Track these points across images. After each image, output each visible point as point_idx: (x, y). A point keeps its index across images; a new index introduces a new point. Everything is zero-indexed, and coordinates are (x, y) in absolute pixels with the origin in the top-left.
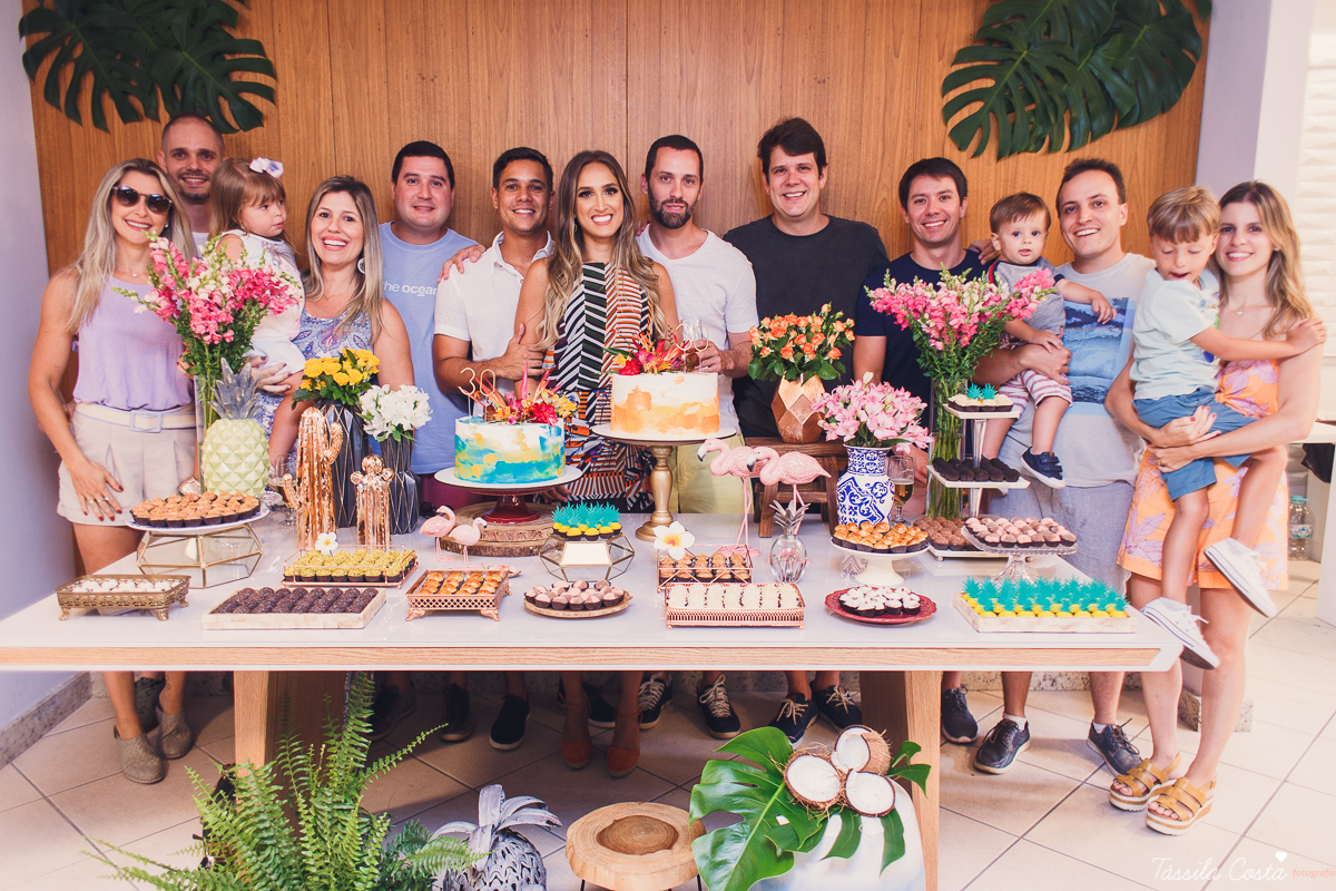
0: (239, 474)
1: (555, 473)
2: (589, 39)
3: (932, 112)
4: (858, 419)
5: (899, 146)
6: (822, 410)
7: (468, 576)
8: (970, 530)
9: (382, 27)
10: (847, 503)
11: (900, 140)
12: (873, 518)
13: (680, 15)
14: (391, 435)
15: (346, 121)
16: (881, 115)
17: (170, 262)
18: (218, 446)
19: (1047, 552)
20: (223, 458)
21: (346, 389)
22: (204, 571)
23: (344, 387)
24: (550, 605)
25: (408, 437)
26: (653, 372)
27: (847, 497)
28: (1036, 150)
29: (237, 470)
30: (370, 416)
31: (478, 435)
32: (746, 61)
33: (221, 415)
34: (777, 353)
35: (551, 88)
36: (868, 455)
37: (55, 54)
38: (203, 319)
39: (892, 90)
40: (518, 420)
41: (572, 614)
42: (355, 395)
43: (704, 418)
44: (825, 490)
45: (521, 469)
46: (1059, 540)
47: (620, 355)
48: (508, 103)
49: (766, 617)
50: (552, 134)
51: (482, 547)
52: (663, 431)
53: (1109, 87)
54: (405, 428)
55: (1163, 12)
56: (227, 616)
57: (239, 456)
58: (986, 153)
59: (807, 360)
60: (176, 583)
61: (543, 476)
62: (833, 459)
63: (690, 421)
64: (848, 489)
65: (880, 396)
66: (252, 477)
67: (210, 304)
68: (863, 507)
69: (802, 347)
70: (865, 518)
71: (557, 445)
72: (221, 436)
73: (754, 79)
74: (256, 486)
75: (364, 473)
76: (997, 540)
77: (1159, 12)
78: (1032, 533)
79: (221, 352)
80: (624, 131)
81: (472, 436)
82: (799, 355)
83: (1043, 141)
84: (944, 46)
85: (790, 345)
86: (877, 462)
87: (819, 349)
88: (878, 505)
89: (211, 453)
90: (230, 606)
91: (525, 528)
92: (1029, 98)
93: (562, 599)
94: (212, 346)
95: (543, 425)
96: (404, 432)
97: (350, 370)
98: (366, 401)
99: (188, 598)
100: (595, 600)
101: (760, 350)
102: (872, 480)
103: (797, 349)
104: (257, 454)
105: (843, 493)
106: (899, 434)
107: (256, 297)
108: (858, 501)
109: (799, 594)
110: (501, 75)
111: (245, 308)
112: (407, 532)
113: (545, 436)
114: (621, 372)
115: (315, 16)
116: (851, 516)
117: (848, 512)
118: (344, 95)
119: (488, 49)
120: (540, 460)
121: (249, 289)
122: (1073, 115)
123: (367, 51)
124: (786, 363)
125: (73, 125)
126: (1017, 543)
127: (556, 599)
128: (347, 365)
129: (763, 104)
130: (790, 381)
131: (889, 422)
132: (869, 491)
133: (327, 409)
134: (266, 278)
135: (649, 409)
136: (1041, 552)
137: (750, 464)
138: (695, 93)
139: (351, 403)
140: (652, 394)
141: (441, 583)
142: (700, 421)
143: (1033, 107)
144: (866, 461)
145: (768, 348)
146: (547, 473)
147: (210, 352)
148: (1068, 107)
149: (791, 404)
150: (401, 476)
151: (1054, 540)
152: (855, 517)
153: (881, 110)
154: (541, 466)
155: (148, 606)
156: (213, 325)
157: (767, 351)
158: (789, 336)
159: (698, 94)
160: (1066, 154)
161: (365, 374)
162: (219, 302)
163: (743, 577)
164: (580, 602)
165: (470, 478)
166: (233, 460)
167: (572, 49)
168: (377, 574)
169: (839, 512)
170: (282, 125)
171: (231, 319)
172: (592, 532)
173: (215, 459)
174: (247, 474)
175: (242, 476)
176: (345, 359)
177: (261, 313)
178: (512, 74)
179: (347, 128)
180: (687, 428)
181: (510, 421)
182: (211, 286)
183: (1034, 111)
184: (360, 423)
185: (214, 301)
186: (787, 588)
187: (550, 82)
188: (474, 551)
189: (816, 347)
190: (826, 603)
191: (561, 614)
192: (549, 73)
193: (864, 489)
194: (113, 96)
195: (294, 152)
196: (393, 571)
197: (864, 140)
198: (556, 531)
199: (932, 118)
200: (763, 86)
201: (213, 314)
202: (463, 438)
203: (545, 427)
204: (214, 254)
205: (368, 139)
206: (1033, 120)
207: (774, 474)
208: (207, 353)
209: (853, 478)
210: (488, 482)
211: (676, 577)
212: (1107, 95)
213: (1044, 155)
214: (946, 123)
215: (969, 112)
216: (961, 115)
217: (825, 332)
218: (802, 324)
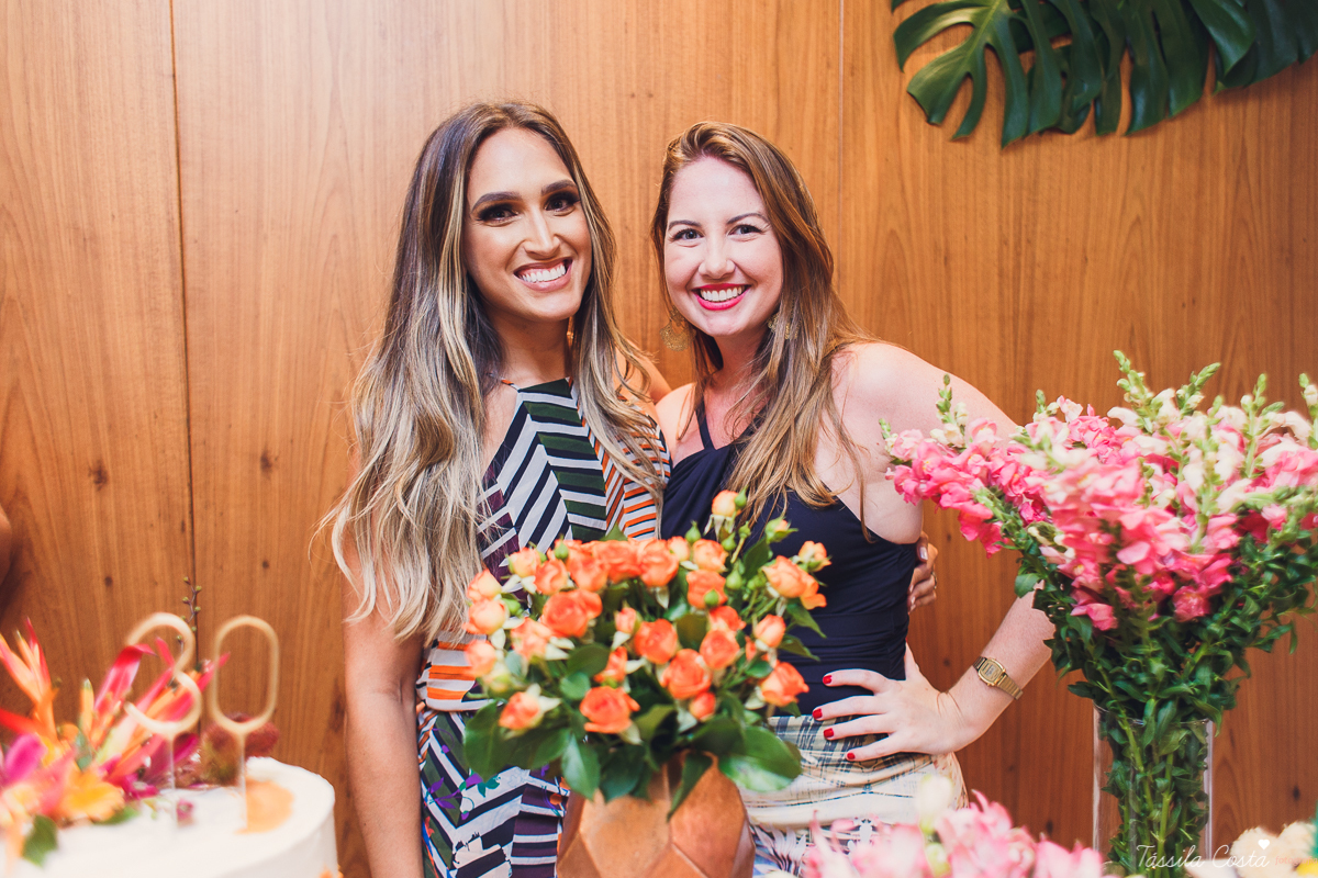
3: (873, 42)
5: (810, 108)
11: (811, 95)
16: (771, 40)
28: (1072, 130)
58: (980, 133)
59: (686, 720)
69: (663, 673)
82: (657, 714)
83: (1085, 110)
92: (1057, 20)
103: (646, 689)
122: (1139, 62)
143: (1066, 42)
148: (1126, 46)
153: (771, 29)
157: (535, 704)
160: (1124, 143)
183: (1067, 51)
197: (736, 92)
199: (874, 53)
206: (1066, 68)
213: (1086, 138)
214: (901, 66)
215: (945, 46)
216: (930, 50)
217: (738, 601)
218: (656, 576)
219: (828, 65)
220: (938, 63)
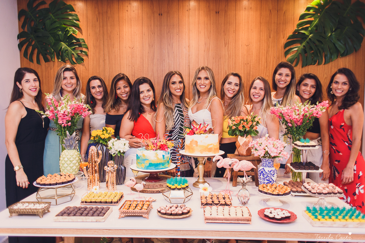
0: (70, 167)
1: (167, 166)
2: (178, 36)
3: (281, 54)
4: (265, 149)
5: (271, 64)
6: (253, 146)
7: (139, 202)
8: (305, 188)
9: (118, 34)
10: (262, 176)
11: (272, 62)
12: (271, 182)
13: (205, 28)
14: (117, 154)
15: (108, 60)
16: (266, 55)
17: (53, 102)
18: (64, 158)
19: (333, 196)
20: (66, 162)
21: (104, 140)
22: (56, 200)
23: (103, 139)
24: (165, 214)
25: (123, 155)
26: (198, 134)
27: (262, 175)
28: (314, 64)
29: (70, 166)
30: (111, 148)
31: (143, 154)
32: (224, 40)
33: (66, 148)
34: (237, 128)
35: (167, 50)
36: (268, 161)
37: (27, 44)
38: (62, 119)
39: (269, 47)
40: (156, 150)
41: (172, 217)
42: (107, 141)
43: (215, 149)
44: (254, 171)
45: (156, 165)
46: (337, 192)
47: (188, 129)
48: (154, 54)
49: (238, 220)
50: (167, 62)
51: (144, 190)
52: (201, 153)
53: (337, 45)
54: (121, 152)
55: (352, 22)
56: (61, 217)
57: (70, 161)
58: (298, 66)
59: (247, 130)
60: (47, 205)
61: (163, 167)
62: (256, 161)
63: (210, 150)
64: (262, 172)
65: (272, 142)
66: (74, 167)
67: (64, 115)
68: (267, 178)
69: (245, 126)
70: (268, 182)
71: (168, 157)
72: (65, 155)
73: (227, 45)
74: (76, 170)
75: (108, 167)
76: (315, 192)
77: (351, 23)
78: (327, 189)
79: (67, 129)
80: (188, 61)
81: (142, 155)
82: (244, 128)
83: (316, 61)
84: (284, 35)
85: (241, 125)
86: (271, 163)
87: (250, 127)
88: (272, 177)
89: (62, 160)
90: (62, 214)
91: (158, 184)
92: (311, 49)
93: (169, 212)
94: (64, 127)
95: (164, 151)
96: (121, 153)
97: (105, 134)
98: (110, 144)
99: (50, 210)
100: (180, 212)
101: (231, 127)
102: (270, 169)
103: (244, 127)
104: (76, 160)
105: (260, 173)
106: (279, 154)
107: (78, 112)
108: (265, 176)
109: (249, 211)
110: (152, 46)
111: (75, 115)
112: (122, 184)
113: (164, 155)
114: (188, 134)
115: (100, 31)
116: (263, 181)
117: (262, 179)
118: (107, 53)
119: (149, 39)
120: (163, 162)
121: (76, 110)
122: (325, 53)
123: (114, 41)
124: (240, 131)
125: (31, 63)
126: (323, 193)
127: (168, 212)
128: (105, 132)
129: (230, 52)
130: (241, 136)
131: (275, 151)
132: (269, 173)
133: (98, 146)
134: (81, 107)
135: (197, 146)
136: (331, 196)
137: (230, 164)
138: (209, 50)
139: (105, 144)
140: (198, 141)
141: (130, 205)
142: (213, 150)
143: (313, 52)
144: (268, 163)
145: (234, 126)
146: (165, 166)
147: (64, 129)
148: (324, 51)
149: (242, 144)
150: (120, 166)
151: (335, 192)
152: (265, 181)
153: (266, 54)
154: (163, 164)
155: (36, 213)
156: (65, 121)
157: (234, 127)
158: (241, 122)
159: (210, 50)
160: (324, 66)
161: (110, 135)
162: (67, 114)
163: (229, 203)
164: (175, 213)
165: (141, 168)
166: (69, 162)
167: (173, 38)
168: (110, 201)
169: (259, 179)
170: (89, 62)
171: (70, 119)
172: (179, 187)
173: (63, 162)
174: (73, 166)
175: (71, 167)
176: (104, 131)
177: (80, 117)
178: (155, 46)
179: (108, 62)
180: (209, 152)
181: (153, 150)
182: (64, 110)
183: (313, 53)
184: (107, 150)
185: (65, 114)
186: (244, 208)
187: (167, 48)
188: (142, 192)
189: (250, 126)
190: (258, 214)
191: (169, 217)
192: (166, 45)
193: (267, 172)
194: (42, 55)
195: (93, 69)
196: (115, 200)
197: (260, 62)
198: (167, 186)
199: (281, 55)
200: (229, 47)
201: (65, 117)
202: (139, 155)
203: (164, 152)
204: (66, 99)
205: (114, 65)
206: (313, 55)
207: (238, 167)
208: (63, 129)
209: (263, 168)
210: (147, 169)
211: (207, 203)
212: (336, 47)
213: (317, 66)
214: (286, 57)
215: (293, 54)
216: (290, 54)
217: (252, 121)
218: (245, 119)
219: (274, 58)
220: (292, 56)
